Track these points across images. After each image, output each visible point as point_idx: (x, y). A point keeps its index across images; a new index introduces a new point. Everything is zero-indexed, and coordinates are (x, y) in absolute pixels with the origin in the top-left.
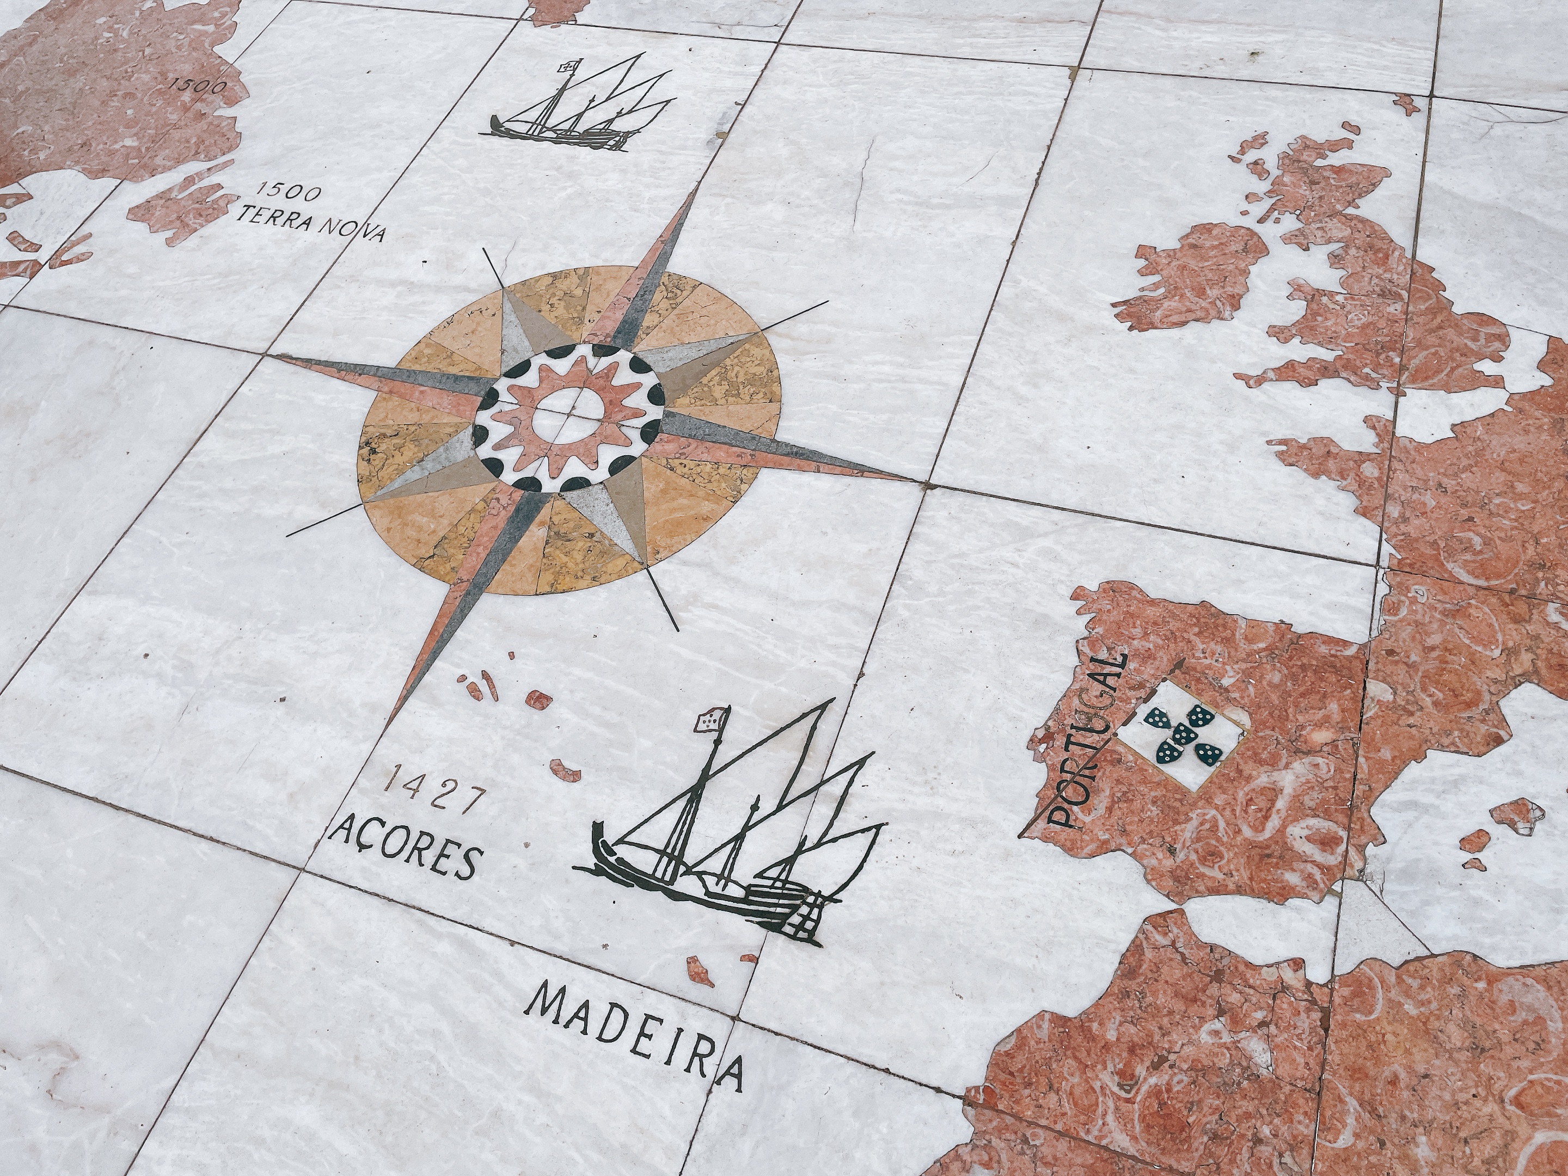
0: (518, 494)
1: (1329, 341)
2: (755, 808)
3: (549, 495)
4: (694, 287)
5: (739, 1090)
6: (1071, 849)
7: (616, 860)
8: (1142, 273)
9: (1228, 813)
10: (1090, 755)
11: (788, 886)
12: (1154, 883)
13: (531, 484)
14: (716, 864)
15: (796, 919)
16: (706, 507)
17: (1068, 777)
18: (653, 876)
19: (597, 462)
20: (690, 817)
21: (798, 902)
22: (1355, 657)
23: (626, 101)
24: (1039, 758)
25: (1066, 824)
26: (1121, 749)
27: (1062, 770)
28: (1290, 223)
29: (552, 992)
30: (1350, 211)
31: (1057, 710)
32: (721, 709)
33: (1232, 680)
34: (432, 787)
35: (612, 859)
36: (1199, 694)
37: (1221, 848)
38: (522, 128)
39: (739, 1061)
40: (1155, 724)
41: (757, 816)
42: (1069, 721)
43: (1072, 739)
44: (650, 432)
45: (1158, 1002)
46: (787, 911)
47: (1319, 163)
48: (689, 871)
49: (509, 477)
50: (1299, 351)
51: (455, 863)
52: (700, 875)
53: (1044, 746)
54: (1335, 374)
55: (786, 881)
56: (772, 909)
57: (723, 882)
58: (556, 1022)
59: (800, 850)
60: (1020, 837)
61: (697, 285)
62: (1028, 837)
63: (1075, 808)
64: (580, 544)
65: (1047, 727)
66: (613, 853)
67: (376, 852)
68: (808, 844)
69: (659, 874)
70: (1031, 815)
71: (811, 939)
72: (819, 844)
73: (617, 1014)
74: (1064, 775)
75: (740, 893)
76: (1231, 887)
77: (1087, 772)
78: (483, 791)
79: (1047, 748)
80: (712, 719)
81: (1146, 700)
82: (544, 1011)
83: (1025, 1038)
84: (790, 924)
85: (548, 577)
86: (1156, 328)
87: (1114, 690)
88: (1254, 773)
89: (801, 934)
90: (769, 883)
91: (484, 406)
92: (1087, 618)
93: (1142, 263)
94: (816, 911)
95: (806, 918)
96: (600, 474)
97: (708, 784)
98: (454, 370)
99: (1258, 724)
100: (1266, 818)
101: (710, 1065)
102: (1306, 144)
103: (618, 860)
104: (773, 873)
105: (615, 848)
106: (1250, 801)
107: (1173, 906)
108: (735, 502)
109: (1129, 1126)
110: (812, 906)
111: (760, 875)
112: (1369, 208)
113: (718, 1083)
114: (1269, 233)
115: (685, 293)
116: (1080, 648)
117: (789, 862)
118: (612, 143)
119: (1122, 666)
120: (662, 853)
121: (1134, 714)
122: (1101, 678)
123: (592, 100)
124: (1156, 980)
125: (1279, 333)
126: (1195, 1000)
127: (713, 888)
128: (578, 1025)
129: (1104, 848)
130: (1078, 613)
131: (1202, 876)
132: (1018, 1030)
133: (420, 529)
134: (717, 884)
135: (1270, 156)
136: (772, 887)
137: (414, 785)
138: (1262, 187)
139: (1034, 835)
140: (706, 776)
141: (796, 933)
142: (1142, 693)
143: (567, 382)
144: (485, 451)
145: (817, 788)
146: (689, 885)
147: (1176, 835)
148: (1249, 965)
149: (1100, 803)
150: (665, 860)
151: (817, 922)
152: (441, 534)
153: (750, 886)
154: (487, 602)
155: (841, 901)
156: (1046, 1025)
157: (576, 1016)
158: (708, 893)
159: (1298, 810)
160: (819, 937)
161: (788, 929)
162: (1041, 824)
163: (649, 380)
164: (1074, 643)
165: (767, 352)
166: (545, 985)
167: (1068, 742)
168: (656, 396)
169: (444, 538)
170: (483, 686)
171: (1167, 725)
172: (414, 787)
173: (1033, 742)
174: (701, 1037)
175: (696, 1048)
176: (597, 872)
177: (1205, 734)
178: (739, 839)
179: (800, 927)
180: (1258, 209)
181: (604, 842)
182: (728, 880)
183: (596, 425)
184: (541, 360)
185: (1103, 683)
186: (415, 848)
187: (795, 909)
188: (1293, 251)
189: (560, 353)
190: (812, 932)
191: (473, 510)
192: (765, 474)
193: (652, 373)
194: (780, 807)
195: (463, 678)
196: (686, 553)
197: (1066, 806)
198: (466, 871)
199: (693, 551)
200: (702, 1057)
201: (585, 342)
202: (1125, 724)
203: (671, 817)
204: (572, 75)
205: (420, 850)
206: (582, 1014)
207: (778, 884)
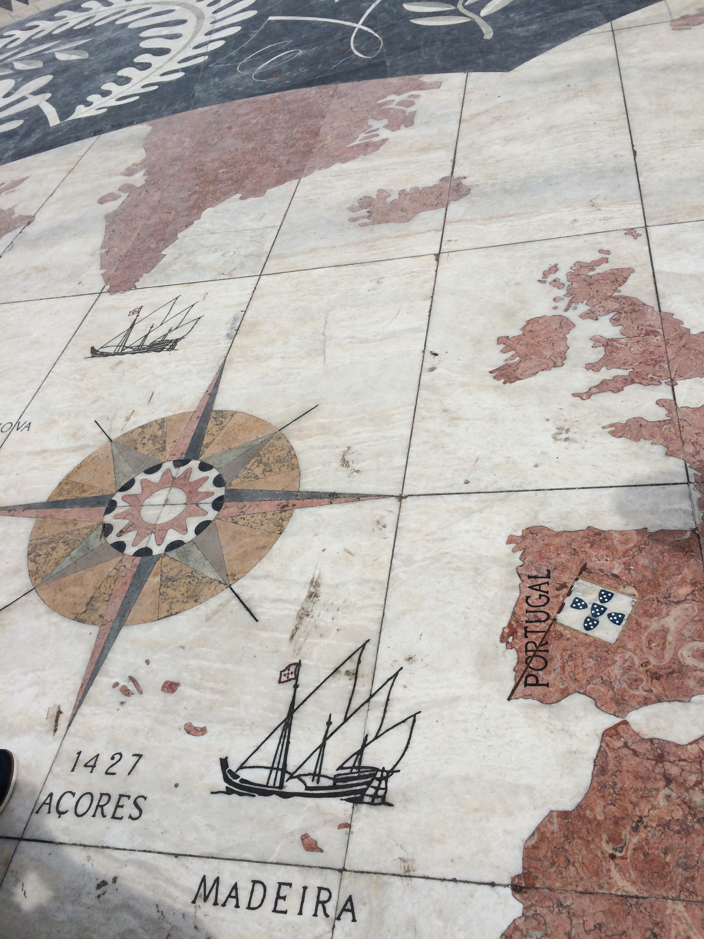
0: (138, 560)
1: (623, 365)
2: (329, 723)
3: (159, 556)
4: (232, 415)
5: (354, 920)
6: (544, 701)
7: (240, 781)
8: (503, 351)
9: (638, 652)
10: (542, 636)
11: (361, 770)
12: (603, 708)
13: (146, 552)
14: (310, 767)
15: (371, 791)
16: (262, 541)
17: (531, 654)
18: (267, 786)
19: (187, 530)
20: (286, 740)
21: (369, 779)
22: (691, 538)
23: (173, 323)
24: (510, 646)
25: (537, 684)
26: (561, 629)
27: (527, 651)
28: (583, 308)
29: (210, 884)
30: (616, 294)
31: (514, 613)
32: (294, 664)
33: (620, 569)
34: (104, 762)
35: (237, 781)
36: (599, 583)
37: (640, 675)
38: (111, 350)
39: (350, 899)
40: (577, 607)
41: (332, 729)
42: (524, 619)
43: (528, 629)
44: (218, 504)
45: (626, 786)
46: (365, 787)
47: (591, 273)
48: (292, 777)
49: (130, 550)
50: (606, 374)
51: (129, 809)
52: (299, 777)
53: (511, 638)
54: (633, 382)
55: (359, 767)
56: (354, 788)
57: (316, 778)
58: (216, 904)
59: (365, 745)
60: (509, 699)
61: (233, 414)
62: (515, 698)
63: (540, 672)
64: (183, 581)
65: (510, 625)
66: (237, 777)
67: (70, 816)
68: (369, 739)
69: (271, 783)
70: (512, 684)
71: (384, 802)
72: (377, 737)
73: (259, 888)
74: (528, 653)
75: (330, 783)
76: (653, 698)
77: (542, 648)
78: (140, 756)
79: (513, 639)
80: (290, 672)
81: (569, 594)
82: (206, 898)
83: (544, 833)
84: (367, 795)
85: (165, 606)
86: (520, 379)
87: (547, 592)
88: (648, 623)
89: (377, 801)
90: (348, 771)
91: (108, 511)
92: (519, 553)
93: (502, 346)
94: (383, 782)
95: (377, 788)
96: (190, 536)
97: (295, 715)
98: (84, 495)
99: (642, 593)
100: (663, 649)
101: (330, 907)
102: (580, 265)
103: (243, 781)
104: (350, 764)
105: (238, 773)
106: (650, 642)
107: (618, 720)
108: (281, 533)
109: (627, 875)
110: (380, 780)
111: (341, 767)
112: (626, 290)
113: (338, 918)
114: (572, 315)
115: (227, 420)
116: (520, 572)
117: (360, 753)
118: (168, 347)
119: (548, 576)
120: (272, 768)
121: (563, 604)
122: (538, 587)
123: (152, 327)
124: (621, 772)
125: (592, 367)
126: (649, 778)
127: (310, 783)
128: (232, 902)
129: (565, 693)
130: (514, 551)
131: (634, 696)
132: (538, 829)
133: (74, 596)
134: (313, 780)
135: (562, 275)
136: (351, 773)
137: (92, 763)
138: (562, 292)
139: (518, 696)
140: (292, 710)
141: (373, 800)
142: (565, 591)
143: (160, 486)
144: (112, 538)
145: (368, 701)
146: (293, 786)
147: (609, 673)
148: (677, 746)
149: (556, 664)
150: (274, 772)
151: (386, 789)
152: (89, 596)
153: (335, 776)
154: (125, 632)
155: (399, 771)
156: (555, 821)
157: (230, 896)
158: (307, 788)
159: (681, 639)
160: (389, 799)
161: (367, 799)
162: (521, 686)
163: (213, 474)
164: (515, 571)
165: (285, 442)
166: (204, 880)
167: (526, 632)
168: (218, 482)
169: (92, 598)
170: (131, 687)
171: (585, 606)
172: (91, 765)
173: (503, 638)
174: (320, 889)
175: (318, 897)
176: (229, 792)
177: (612, 606)
178: (322, 746)
179: (375, 796)
180: (562, 305)
181: (230, 771)
182: (320, 775)
183: (184, 507)
184: (141, 477)
185: (540, 590)
186: (98, 806)
187: (369, 784)
188: (589, 322)
189: (151, 471)
190: (384, 797)
191: (109, 577)
192: (297, 512)
193: (214, 469)
194: (346, 719)
195: (116, 685)
196: (252, 572)
197: (534, 673)
198: (136, 813)
199: (259, 569)
200: (324, 903)
201: (168, 461)
202: (559, 612)
203: (272, 744)
204: (138, 316)
205: (102, 807)
206: (233, 894)
207: (354, 770)
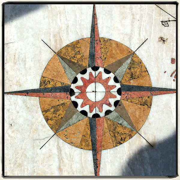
0: (123, 93)
13: (119, 92)
16: (114, 45)
19: (108, 78)
32: (162, 23)
44: (95, 69)
49: (118, 98)
64: (132, 70)
80: (165, 24)
85: (144, 74)
91: (98, 116)
96: (111, 75)
98: (89, 132)
108: (111, 40)
115: (46, 79)
143: (85, 98)
144: (112, 108)
152: (140, 106)
154: (155, 84)
163: (79, 76)
165: (63, 50)
168: (84, 72)
169: (141, 105)
170: (174, 74)
183: (97, 83)
184: (79, 109)
189: (75, 104)
191: (131, 102)
192: (101, 35)
195: (174, 80)
196: (128, 46)
199: (127, 44)
201: (70, 99)
